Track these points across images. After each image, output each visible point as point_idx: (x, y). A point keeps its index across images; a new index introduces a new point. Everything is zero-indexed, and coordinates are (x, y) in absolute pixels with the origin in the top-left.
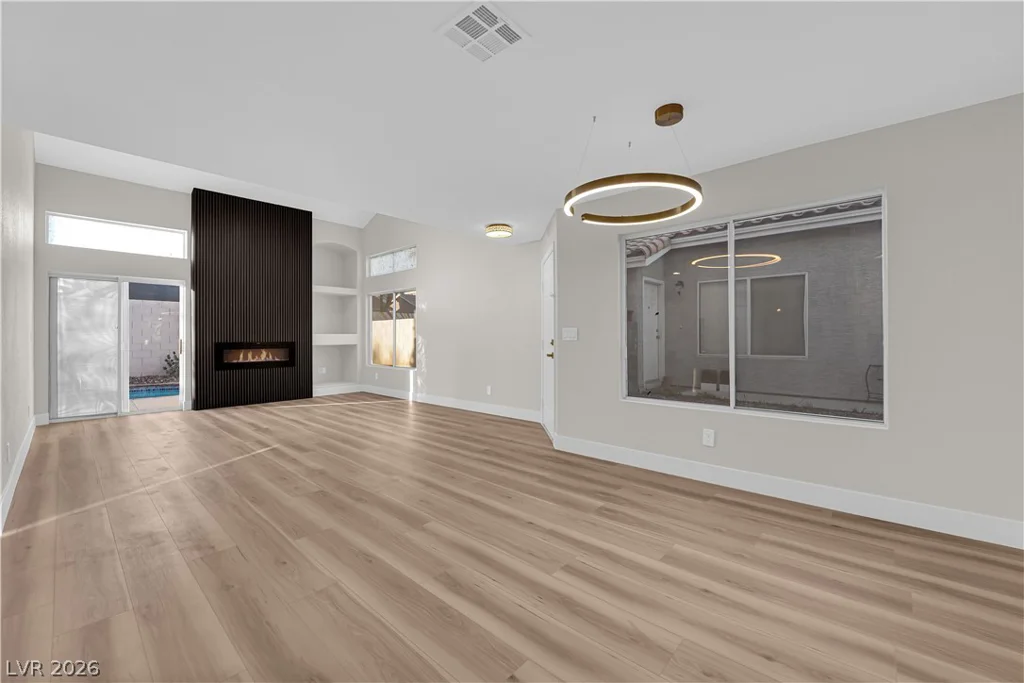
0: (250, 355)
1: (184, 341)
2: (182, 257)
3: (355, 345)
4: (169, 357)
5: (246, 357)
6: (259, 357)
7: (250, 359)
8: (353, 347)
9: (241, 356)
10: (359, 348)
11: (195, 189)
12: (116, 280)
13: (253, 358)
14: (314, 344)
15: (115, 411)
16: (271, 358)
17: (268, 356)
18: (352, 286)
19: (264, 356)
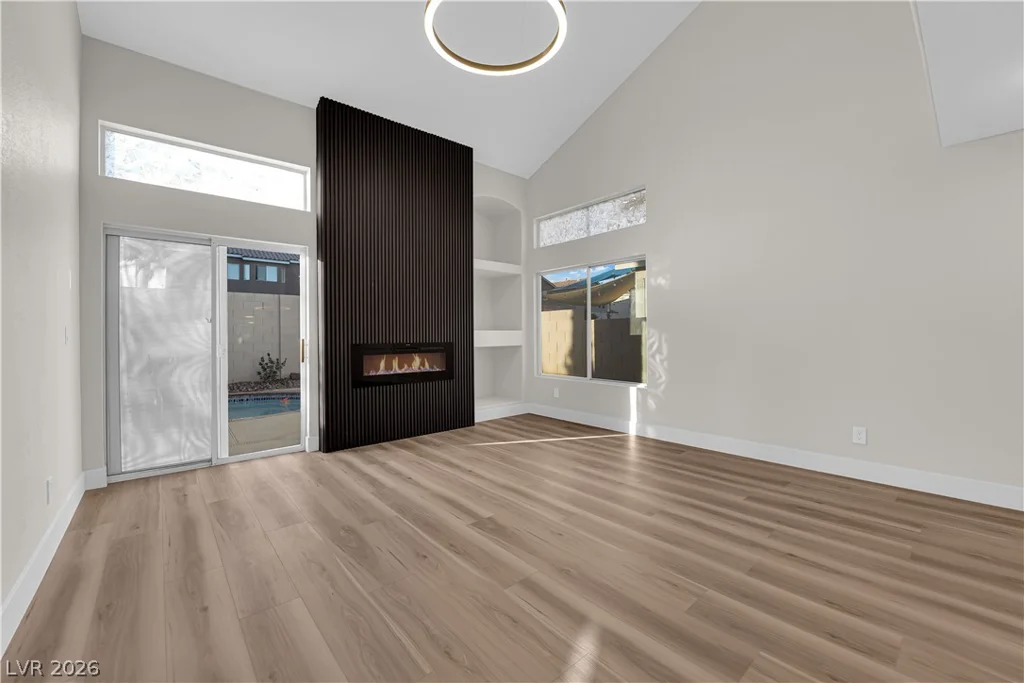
0: (395, 364)
1: (307, 342)
2: (302, 208)
3: (520, 347)
4: (262, 359)
5: (389, 366)
6: (410, 366)
7: (396, 369)
8: (516, 349)
9: (382, 364)
10: (524, 350)
11: (322, 99)
12: (208, 242)
13: (400, 367)
14: (476, 345)
15: (209, 457)
16: (427, 368)
17: (422, 364)
18: (516, 262)
19: (417, 364)
